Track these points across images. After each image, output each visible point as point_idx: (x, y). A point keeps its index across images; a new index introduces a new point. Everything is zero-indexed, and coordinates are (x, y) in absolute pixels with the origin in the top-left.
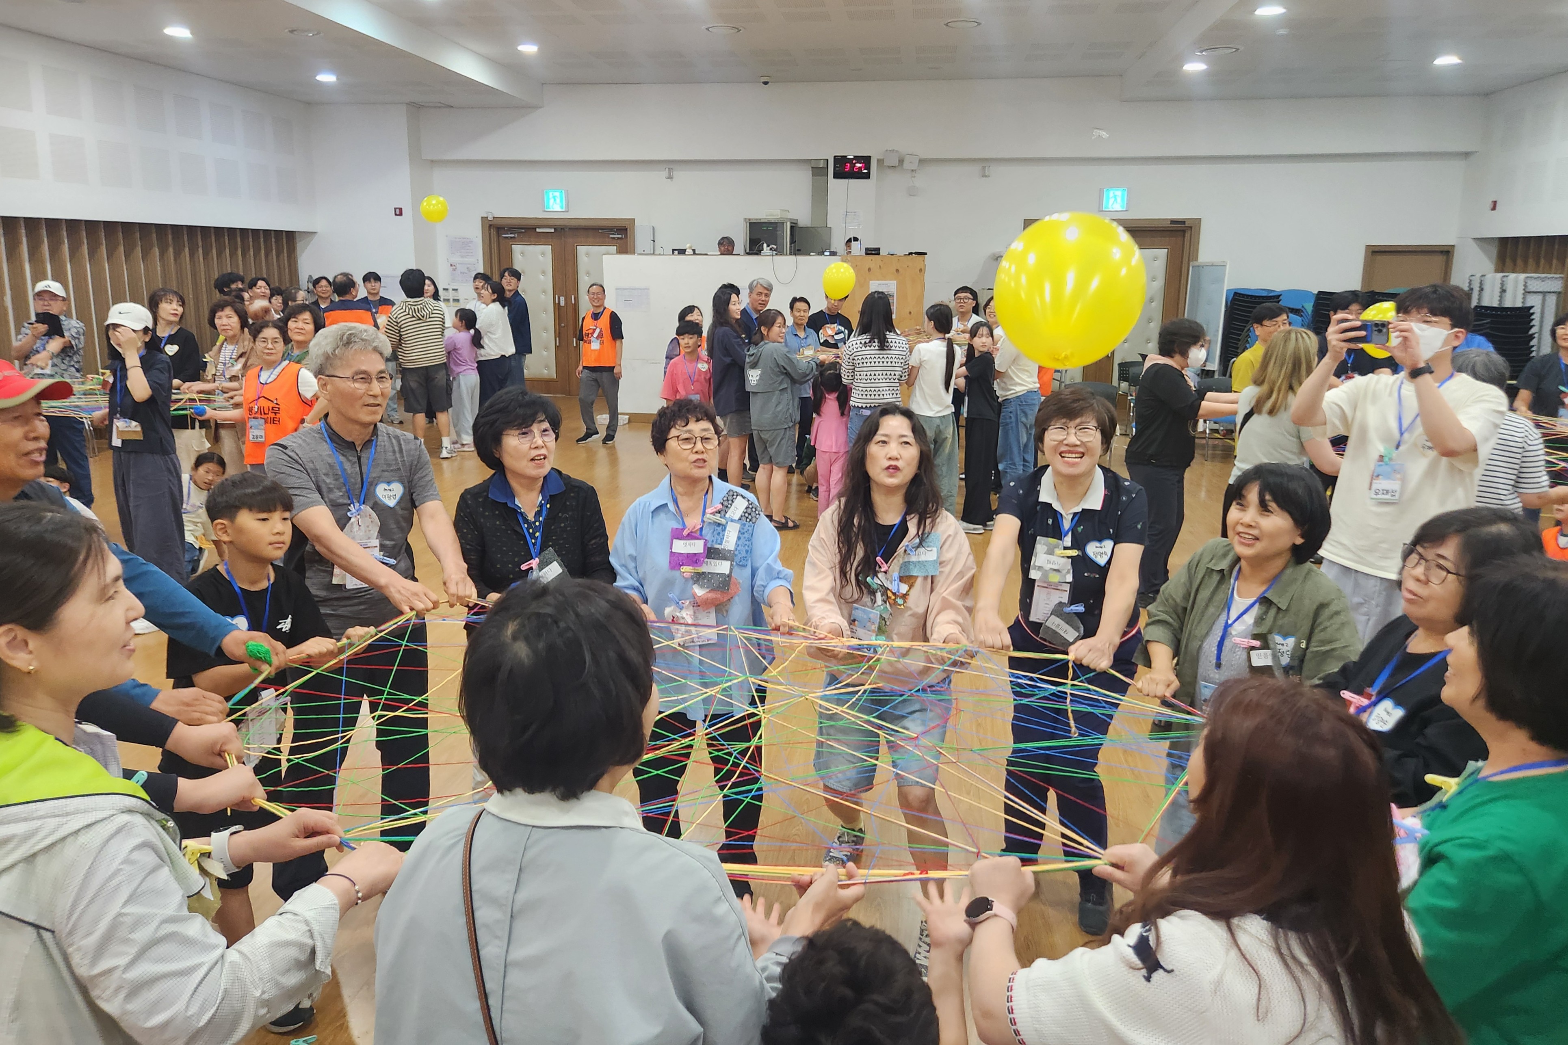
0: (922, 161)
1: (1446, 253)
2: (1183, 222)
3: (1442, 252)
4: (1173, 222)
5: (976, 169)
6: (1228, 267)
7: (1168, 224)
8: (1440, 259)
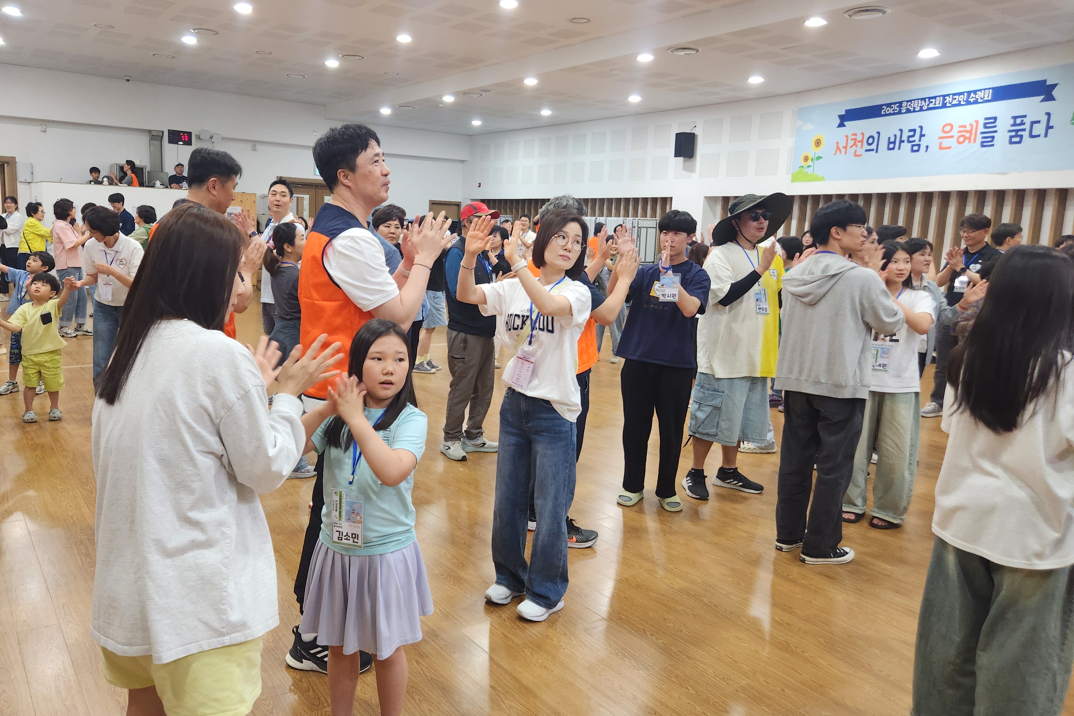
0: (223, 139)
3: (456, 205)
5: (249, 146)
8: (455, 208)
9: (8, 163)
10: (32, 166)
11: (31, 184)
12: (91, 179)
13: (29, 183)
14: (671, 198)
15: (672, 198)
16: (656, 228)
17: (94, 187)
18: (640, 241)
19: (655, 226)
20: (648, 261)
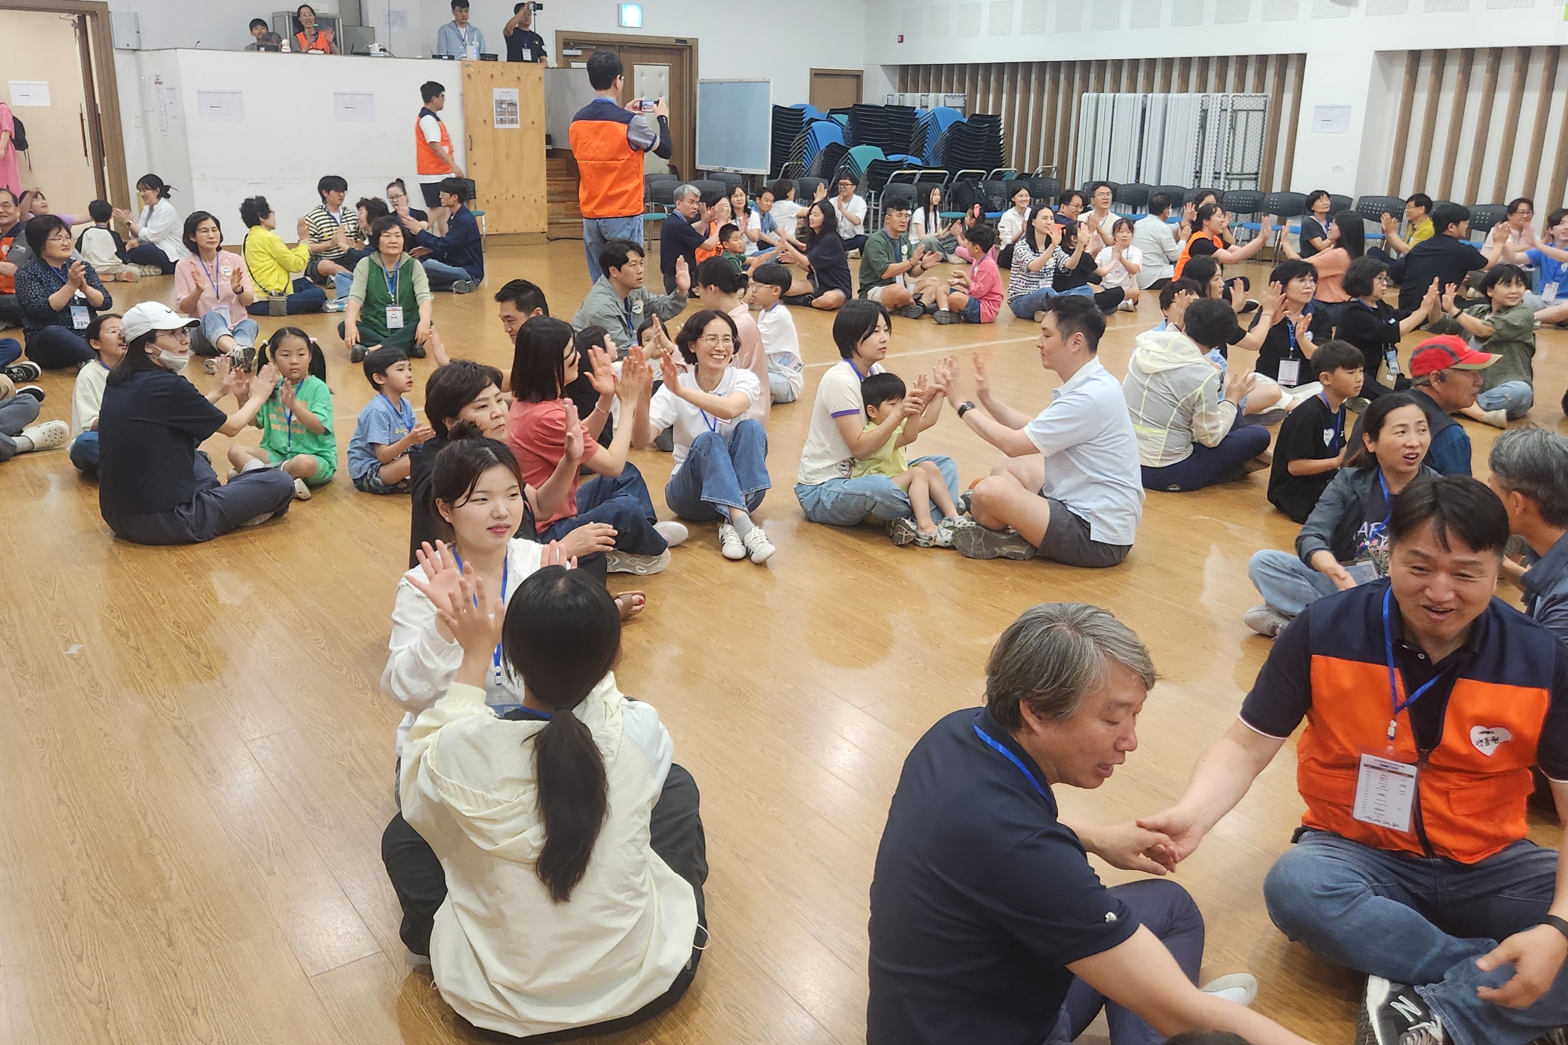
1: (857, 76)
2: (685, 41)
3: (854, 76)
4: (678, 40)
6: (772, 83)
7: (673, 42)
8: (853, 82)
9: (93, 14)
10: (136, 17)
11: (137, 52)
12: (254, 40)
13: (135, 50)
14: (1302, 58)
15: (1305, 55)
16: (1264, 111)
17: (264, 57)
18: (1234, 134)
19: (1263, 108)
20: (1247, 172)
